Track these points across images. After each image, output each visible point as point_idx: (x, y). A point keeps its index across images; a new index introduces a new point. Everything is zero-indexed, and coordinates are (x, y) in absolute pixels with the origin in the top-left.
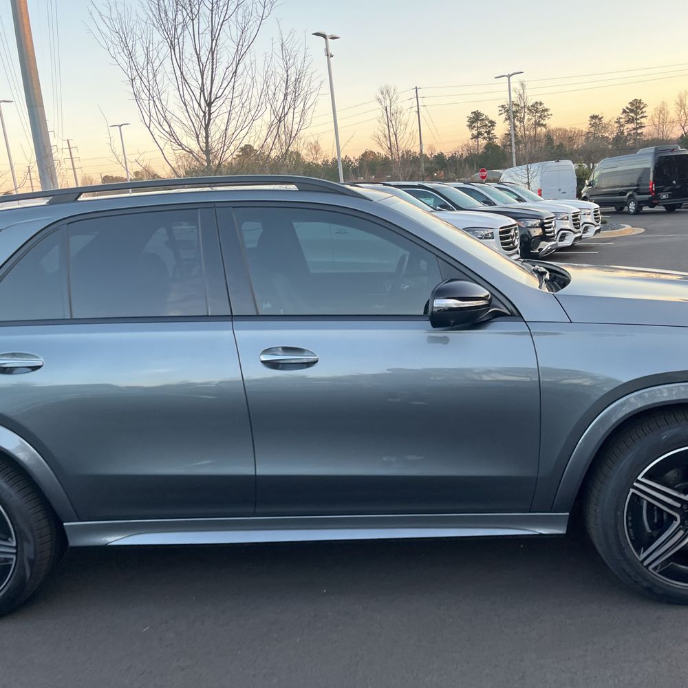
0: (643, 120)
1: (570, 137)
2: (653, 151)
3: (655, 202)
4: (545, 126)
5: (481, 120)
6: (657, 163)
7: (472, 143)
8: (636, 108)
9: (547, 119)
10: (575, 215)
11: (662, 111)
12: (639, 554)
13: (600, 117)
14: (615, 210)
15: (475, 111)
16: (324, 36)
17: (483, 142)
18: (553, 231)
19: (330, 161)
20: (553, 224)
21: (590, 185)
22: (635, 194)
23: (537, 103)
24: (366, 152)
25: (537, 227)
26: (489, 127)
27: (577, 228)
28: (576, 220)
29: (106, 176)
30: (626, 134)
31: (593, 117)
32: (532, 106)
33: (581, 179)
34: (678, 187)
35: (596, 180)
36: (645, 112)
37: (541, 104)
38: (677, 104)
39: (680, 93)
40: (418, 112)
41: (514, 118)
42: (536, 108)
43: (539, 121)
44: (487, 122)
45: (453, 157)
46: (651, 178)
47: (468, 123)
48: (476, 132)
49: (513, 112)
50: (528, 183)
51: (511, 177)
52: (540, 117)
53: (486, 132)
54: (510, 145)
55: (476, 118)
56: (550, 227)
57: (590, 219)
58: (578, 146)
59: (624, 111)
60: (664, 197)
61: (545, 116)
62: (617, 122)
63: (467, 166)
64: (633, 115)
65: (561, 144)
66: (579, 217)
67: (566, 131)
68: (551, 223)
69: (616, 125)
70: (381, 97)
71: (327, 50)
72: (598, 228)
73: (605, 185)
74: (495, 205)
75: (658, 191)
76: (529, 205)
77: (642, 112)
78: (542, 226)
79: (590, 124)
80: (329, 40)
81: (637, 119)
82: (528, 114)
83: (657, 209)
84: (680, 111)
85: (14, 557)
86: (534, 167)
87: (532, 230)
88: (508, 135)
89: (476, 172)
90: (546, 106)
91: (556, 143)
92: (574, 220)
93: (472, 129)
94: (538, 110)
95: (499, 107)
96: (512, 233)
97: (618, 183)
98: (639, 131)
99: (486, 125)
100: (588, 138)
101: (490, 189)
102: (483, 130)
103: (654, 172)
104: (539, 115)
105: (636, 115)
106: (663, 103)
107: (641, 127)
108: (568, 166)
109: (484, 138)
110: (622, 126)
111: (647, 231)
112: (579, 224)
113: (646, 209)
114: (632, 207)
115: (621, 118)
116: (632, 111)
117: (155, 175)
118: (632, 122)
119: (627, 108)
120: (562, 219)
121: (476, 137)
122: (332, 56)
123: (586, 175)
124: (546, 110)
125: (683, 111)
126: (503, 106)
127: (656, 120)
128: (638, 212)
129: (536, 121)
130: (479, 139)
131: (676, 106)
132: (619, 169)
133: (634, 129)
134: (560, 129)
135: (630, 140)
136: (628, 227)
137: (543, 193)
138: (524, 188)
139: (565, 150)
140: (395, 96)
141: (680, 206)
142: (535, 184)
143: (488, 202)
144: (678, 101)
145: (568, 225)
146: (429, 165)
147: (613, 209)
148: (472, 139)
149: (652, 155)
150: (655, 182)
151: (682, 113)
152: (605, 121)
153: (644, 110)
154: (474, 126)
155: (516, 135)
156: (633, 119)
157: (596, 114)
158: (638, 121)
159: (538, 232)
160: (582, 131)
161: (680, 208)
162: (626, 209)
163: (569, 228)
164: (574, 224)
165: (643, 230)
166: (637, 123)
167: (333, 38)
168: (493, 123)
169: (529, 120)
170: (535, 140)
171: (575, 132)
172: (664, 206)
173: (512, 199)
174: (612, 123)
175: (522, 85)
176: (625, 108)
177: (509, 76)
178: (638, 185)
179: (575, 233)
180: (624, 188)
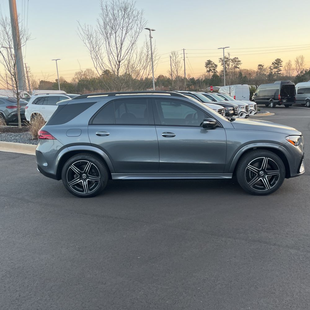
0: (281, 68)
1: (249, 73)
2: (280, 83)
3: (281, 103)
4: (239, 68)
5: (211, 64)
6: (282, 87)
7: (206, 74)
8: (278, 62)
9: (240, 65)
10: (247, 107)
11: (289, 64)
12: (248, 182)
13: (262, 65)
14: (265, 106)
15: (209, 60)
16: (149, 30)
17: (211, 74)
18: (238, 112)
19: (144, 79)
20: (238, 109)
21: (255, 95)
22: (273, 99)
23: (235, 58)
24: (160, 76)
25: (232, 110)
26: (214, 67)
27: (247, 112)
28: (247, 108)
29: (42, 81)
30: (273, 73)
31: (260, 65)
32: (233, 59)
33: (252, 92)
34: (290, 97)
35: (258, 93)
36: (282, 64)
37: (237, 58)
38: (296, 61)
39: (297, 57)
40: (184, 60)
41: (225, 64)
42: (235, 60)
43: (236, 66)
44: (214, 65)
45: (198, 80)
46: (279, 94)
47: (205, 65)
48: (209, 69)
49: (225, 61)
50: (230, 93)
51: (223, 90)
52: (237, 64)
53: (213, 69)
54: (223, 76)
55: (209, 63)
56: (236, 111)
57: (253, 108)
58: (253, 77)
59: (273, 64)
60: (284, 101)
61: (239, 64)
62: (270, 68)
63: (204, 84)
64: (276, 65)
65: (245, 76)
66: (248, 107)
67: (248, 70)
68: (237, 109)
69: (269, 69)
70: (172, 56)
71: (150, 35)
72: (256, 112)
73: (261, 95)
74: (217, 101)
75: (282, 99)
76: (229, 102)
77: (281, 64)
78: (233, 110)
79: (258, 68)
80: (151, 31)
81: (278, 67)
82: (232, 62)
83: (281, 106)
84: (297, 65)
85: (100, 181)
86: (232, 87)
87: (230, 111)
88: (222, 71)
89: (209, 87)
90: (239, 59)
91: (243, 76)
92: (246, 108)
93: (207, 68)
94: (236, 61)
95: (219, 59)
96: (222, 112)
97: (266, 95)
98: (279, 72)
99: (213, 66)
100: (257, 74)
101: (215, 95)
102: (212, 69)
103: (280, 91)
104: (236, 63)
105: (278, 65)
106: (290, 61)
107: (280, 71)
108: (247, 87)
109: (212, 72)
110: (272, 70)
111: (276, 114)
112: (248, 110)
113: (277, 106)
114: (272, 105)
115: (271, 66)
116: (276, 63)
117: (65, 81)
118: (276, 68)
119: (274, 62)
120: (242, 108)
121: (208, 71)
122: (152, 38)
123: (254, 91)
124: (240, 61)
125: (298, 64)
126: (221, 59)
127: (286, 68)
128: (274, 107)
129: (235, 66)
130: (210, 72)
131: (295, 62)
132: (267, 89)
133: (277, 71)
134: (245, 70)
135: (275, 76)
136: (268, 112)
137: (236, 97)
138: (228, 95)
139: (247, 79)
140: (177, 56)
141: (291, 105)
142: (233, 94)
143: (214, 100)
144: (296, 60)
145: (244, 110)
146: (188, 83)
147: (264, 105)
148: (207, 72)
149: (280, 84)
150: (281, 95)
151: (298, 66)
152: (265, 67)
153: (281, 63)
154: (208, 67)
155: (226, 71)
156: (277, 67)
157: (261, 64)
158: (279, 68)
159: (232, 112)
160: (255, 71)
161: (291, 106)
162: (269, 106)
163: (244, 111)
164: (246, 110)
165: (274, 114)
166: (278, 69)
167: (153, 30)
168: (216, 66)
169: (232, 65)
170: (234, 73)
171: (252, 71)
172: (284, 105)
173: (223, 99)
174: (268, 68)
175: (229, 54)
176: (273, 62)
177: (224, 48)
178: (274, 96)
179: (246, 113)
180: (269, 97)
